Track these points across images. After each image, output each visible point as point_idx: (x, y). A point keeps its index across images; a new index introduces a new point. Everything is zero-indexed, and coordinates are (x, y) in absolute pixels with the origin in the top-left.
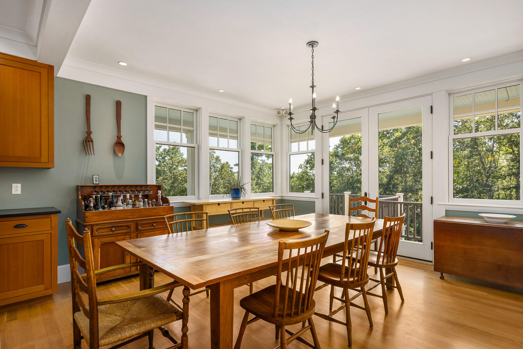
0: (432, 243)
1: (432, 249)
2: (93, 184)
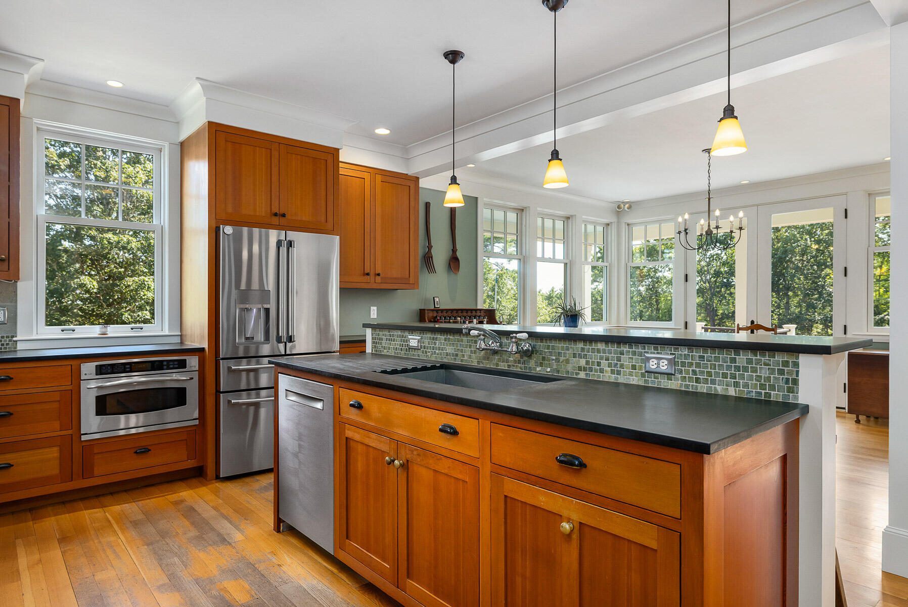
0: (845, 384)
1: (845, 392)
2: (435, 307)
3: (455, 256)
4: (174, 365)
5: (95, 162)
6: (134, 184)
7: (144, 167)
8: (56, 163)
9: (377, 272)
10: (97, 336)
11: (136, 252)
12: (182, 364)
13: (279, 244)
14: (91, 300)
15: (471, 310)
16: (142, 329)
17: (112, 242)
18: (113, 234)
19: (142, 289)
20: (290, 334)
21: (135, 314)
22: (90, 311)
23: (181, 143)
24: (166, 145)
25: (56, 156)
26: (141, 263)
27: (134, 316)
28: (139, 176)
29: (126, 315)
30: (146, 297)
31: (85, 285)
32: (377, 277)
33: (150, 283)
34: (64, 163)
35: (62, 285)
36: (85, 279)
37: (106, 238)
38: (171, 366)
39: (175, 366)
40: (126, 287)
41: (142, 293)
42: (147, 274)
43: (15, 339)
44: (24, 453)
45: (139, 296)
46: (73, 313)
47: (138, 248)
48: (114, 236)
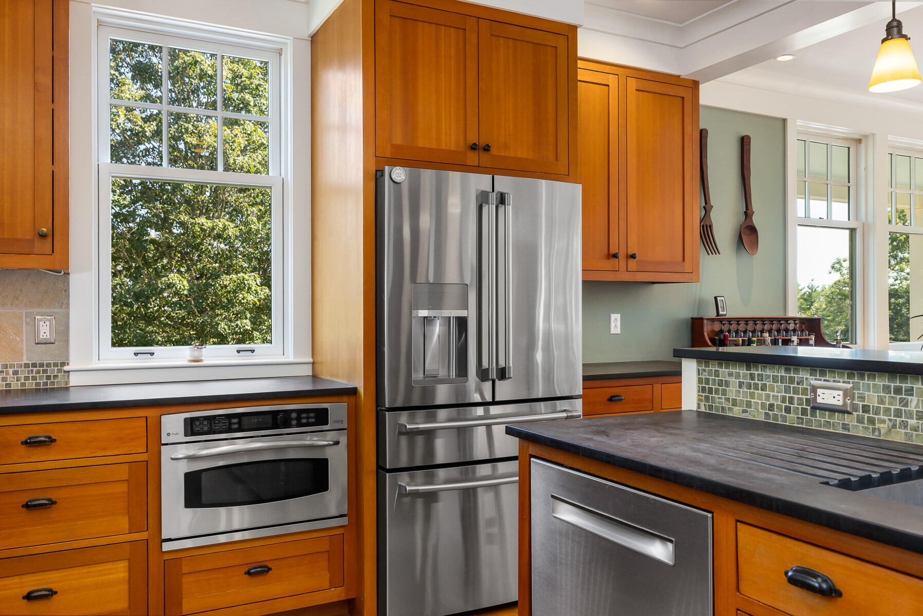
2: (718, 314)
3: (751, 224)
4: (308, 418)
5: (186, 125)
6: (231, 152)
7: (243, 129)
8: (140, 129)
9: (630, 252)
10: (186, 363)
11: (234, 241)
12: (321, 417)
13: (483, 198)
14: (181, 305)
15: (779, 320)
16: (253, 351)
17: (206, 228)
18: (206, 218)
19: (242, 290)
20: (502, 364)
21: (232, 324)
22: (179, 319)
23: (312, 37)
24: (288, 41)
25: (141, 120)
26: (240, 256)
27: (232, 326)
28: (237, 141)
29: (223, 324)
30: (245, 301)
31: (174, 285)
32: (631, 261)
33: (251, 282)
34: (149, 128)
35: (149, 285)
36: (174, 277)
37: (199, 223)
38: (304, 421)
39: (310, 420)
40: (222, 288)
41: (241, 296)
42: (246, 270)
43: (66, 368)
44: (75, 571)
45: (238, 299)
46: (160, 322)
47: (236, 236)
48: (208, 221)
